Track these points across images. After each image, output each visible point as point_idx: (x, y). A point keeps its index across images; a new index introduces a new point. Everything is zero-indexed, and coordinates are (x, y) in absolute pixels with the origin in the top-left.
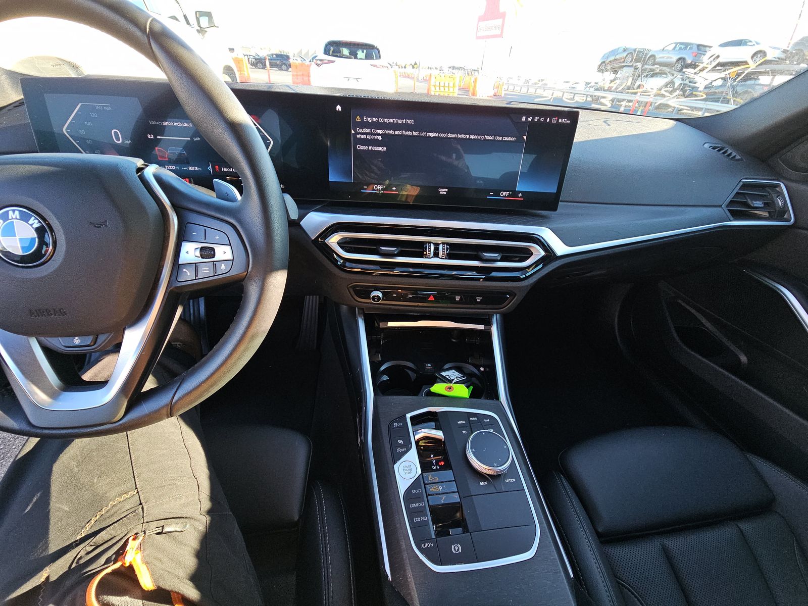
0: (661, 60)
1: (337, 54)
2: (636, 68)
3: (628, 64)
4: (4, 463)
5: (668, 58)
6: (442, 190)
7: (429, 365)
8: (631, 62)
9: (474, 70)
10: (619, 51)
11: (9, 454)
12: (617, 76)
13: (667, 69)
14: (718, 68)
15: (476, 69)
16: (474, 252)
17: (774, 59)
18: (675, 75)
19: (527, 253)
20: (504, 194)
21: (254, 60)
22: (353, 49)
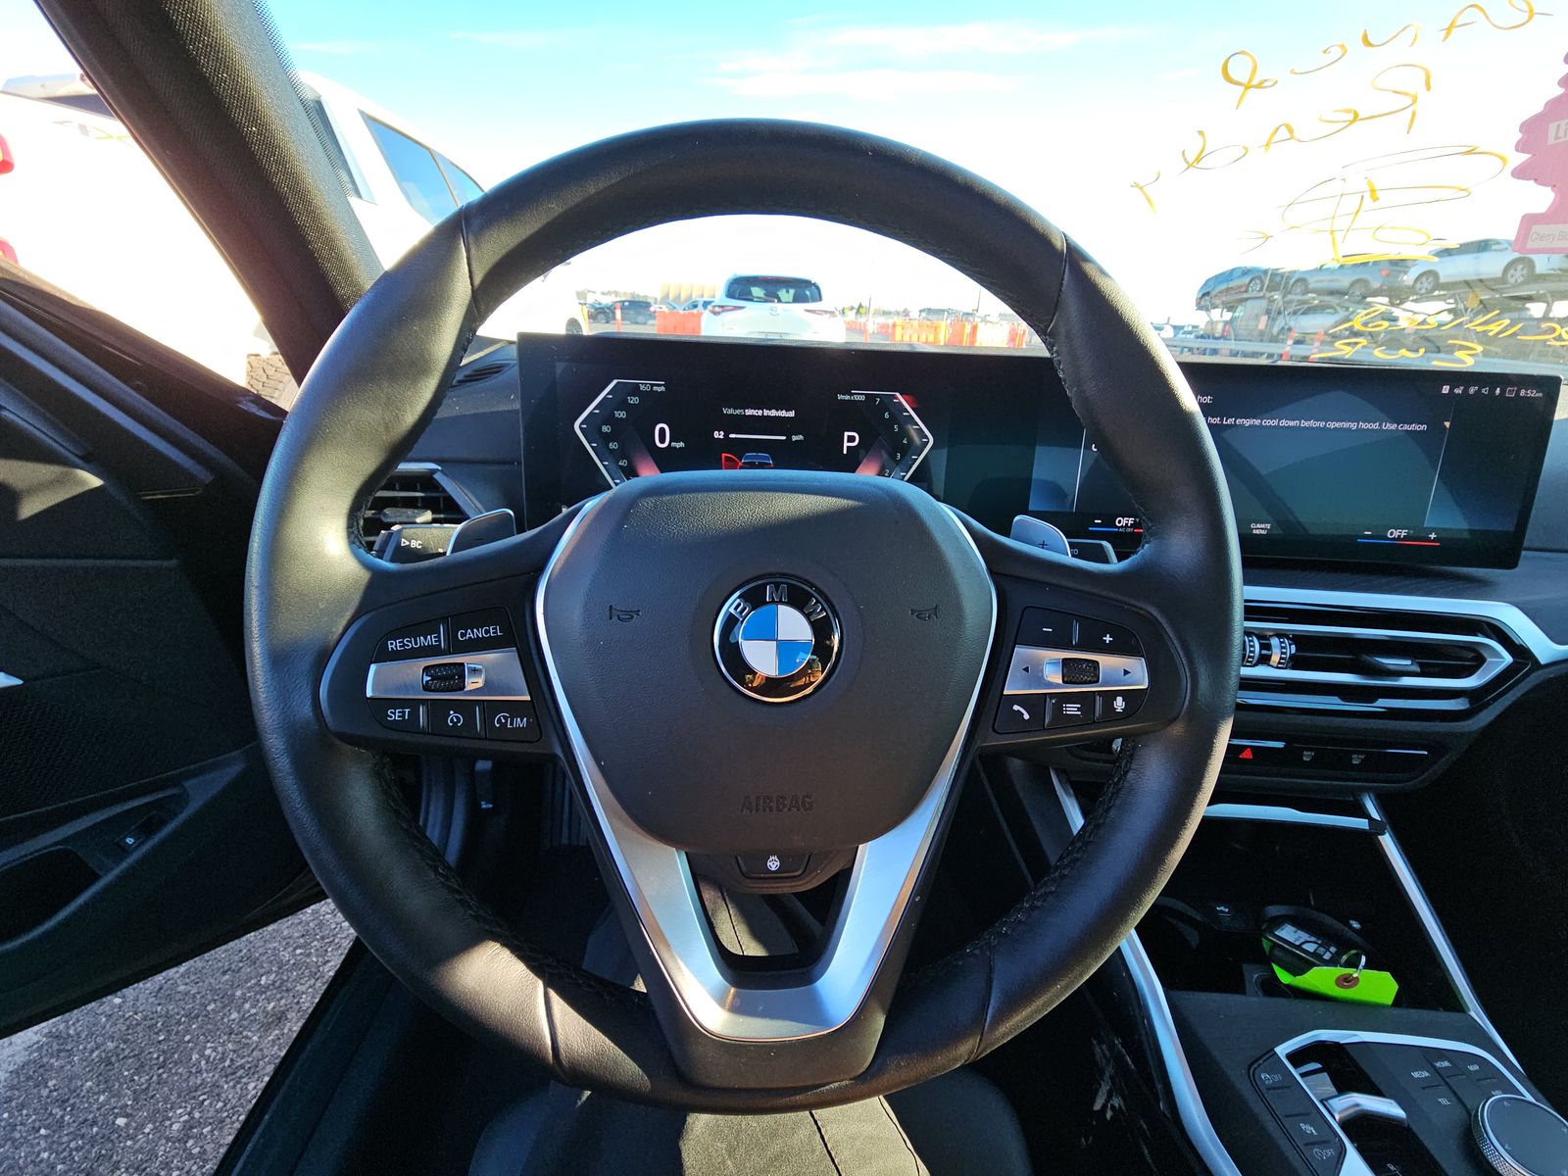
0: (1320, 285)
1: (747, 296)
2: (1271, 301)
3: (1255, 294)
4: (165, 1076)
5: (1332, 281)
6: (1259, 526)
7: (1222, 908)
8: (1261, 290)
9: (968, 314)
10: (1235, 274)
11: (176, 1056)
12: (1236, 314)
13: (1333, 300)
14: (1436, 293)
15: (971, 312)
16: (1352, 654)
17: (1552, 272)
18: (1351, 309)
19: (1474, 660)
20: (1396, 533)
21: (593, 310)
22: (771, 288)
